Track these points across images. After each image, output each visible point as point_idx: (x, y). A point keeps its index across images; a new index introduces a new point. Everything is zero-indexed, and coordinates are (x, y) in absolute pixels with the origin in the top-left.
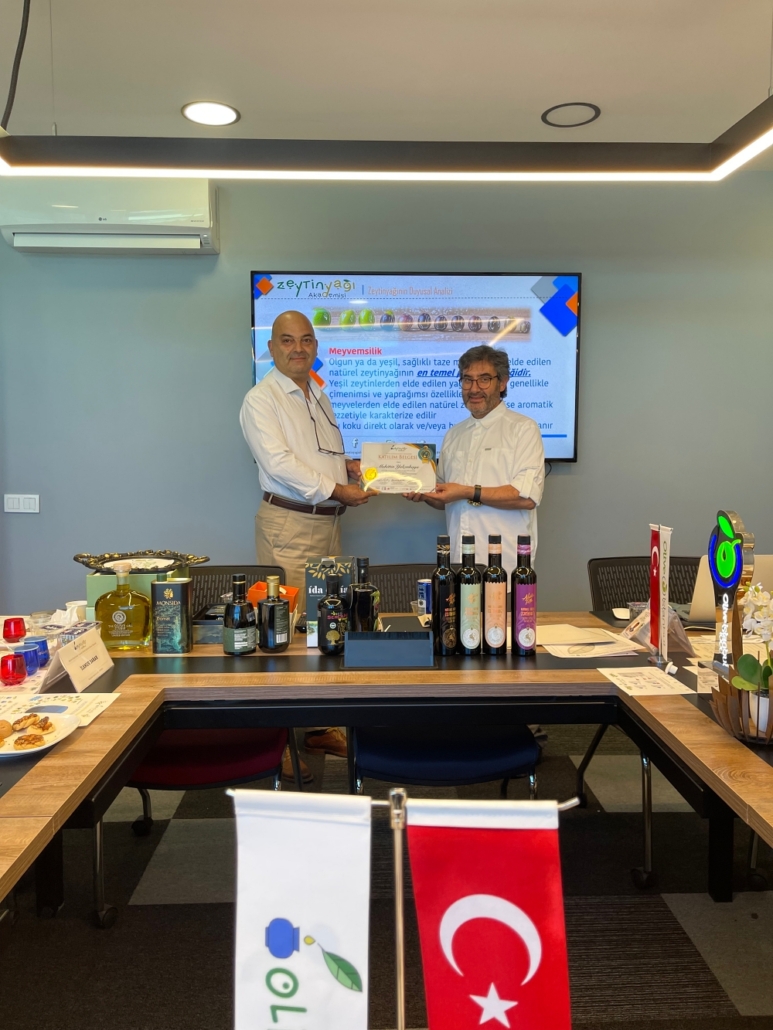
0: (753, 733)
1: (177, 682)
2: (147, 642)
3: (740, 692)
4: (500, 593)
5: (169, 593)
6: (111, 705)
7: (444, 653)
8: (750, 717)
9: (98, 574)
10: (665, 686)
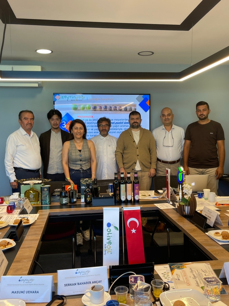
0: (185, 214)
2: (39, 203)
4: (130, 187)
5: (46, 189)
6: (39, 216)
7: (117, 202)
10: (169, 207)
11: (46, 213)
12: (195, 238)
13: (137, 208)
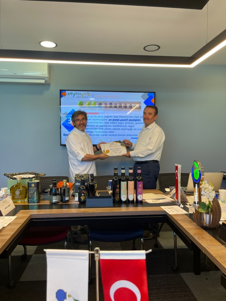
0: (205, 225)
1: (35, 212)
2: (26, 200)
3: (201, 213)
4: (132, 184)
5: (33, 185)
6: (13, 220)
7: (116, 202)
8: (204, 220)
9: (11, 179)
10: (180, 211)
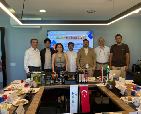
0: (110, 89)
2: (40, 82)
4: (83, 75)
5: (43, 76)
6: (40, 89)
7: (77, 82)
10: (102, 85)
11: (43, 87)
12: (115, 100)
13: (87, 85)
